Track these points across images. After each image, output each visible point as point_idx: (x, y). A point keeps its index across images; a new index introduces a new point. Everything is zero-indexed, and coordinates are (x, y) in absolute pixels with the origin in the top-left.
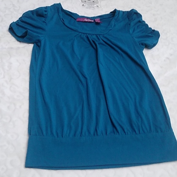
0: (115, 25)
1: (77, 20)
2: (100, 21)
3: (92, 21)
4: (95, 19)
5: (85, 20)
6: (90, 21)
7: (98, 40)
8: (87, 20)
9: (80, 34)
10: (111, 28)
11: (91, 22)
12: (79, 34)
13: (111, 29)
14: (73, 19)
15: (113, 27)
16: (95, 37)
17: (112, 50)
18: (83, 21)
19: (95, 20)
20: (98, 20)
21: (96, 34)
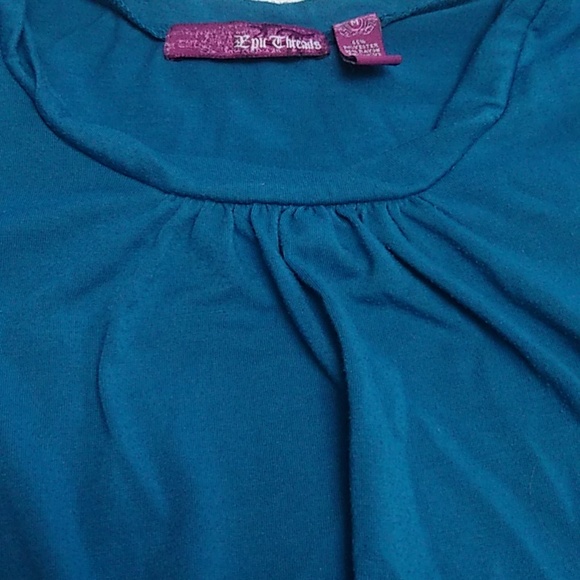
0: (521, 77)
1: (169, 47)
2: (385, 48)
3: (311, 45)
4: (338, 27)
5: (241, 43)
6: (292, 43)
7: (360, 265)
8: (258, 45)
9: (187, 207)
10: (489, 115)
11: (300, 57)
12: (172, 212)
13: (488, 127)
14: (136, 33)
15: (501, 100)
16: (325, 232)
17: (501, 370)
18: (227, 52)
19: (331, 38)
20: (367, 30)
21: (336, 194)
